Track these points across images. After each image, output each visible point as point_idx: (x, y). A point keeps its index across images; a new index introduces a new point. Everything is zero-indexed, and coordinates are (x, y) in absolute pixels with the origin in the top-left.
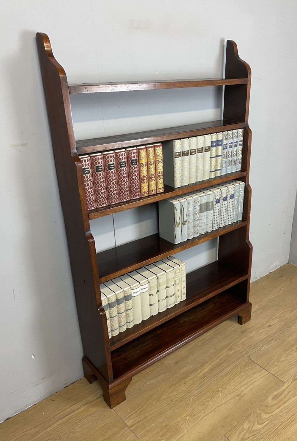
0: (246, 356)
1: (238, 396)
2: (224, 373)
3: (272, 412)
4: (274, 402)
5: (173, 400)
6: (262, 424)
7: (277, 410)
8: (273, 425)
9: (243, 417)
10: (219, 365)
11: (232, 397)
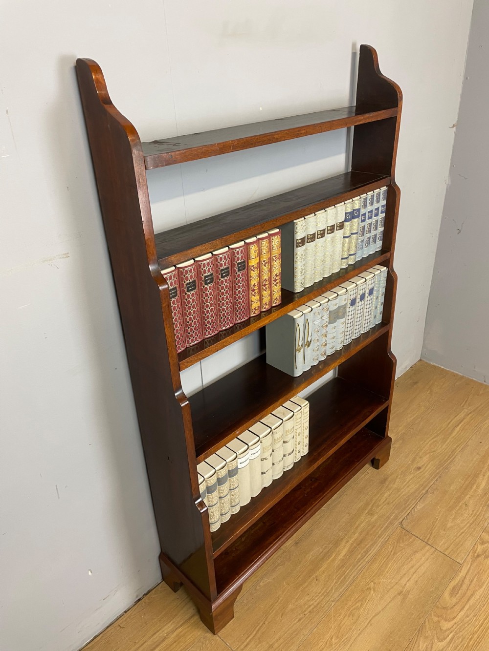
0: (397, 523)
1: (399, 594)
2: (370, 556)
3: (455, 618)
4: (454, 600)
5: (305, 611)
6: (445, 639)
7: (460, 613)
8: (460, 640)
9: (415, 630)
10: (361, 542)
11: (391, 598)
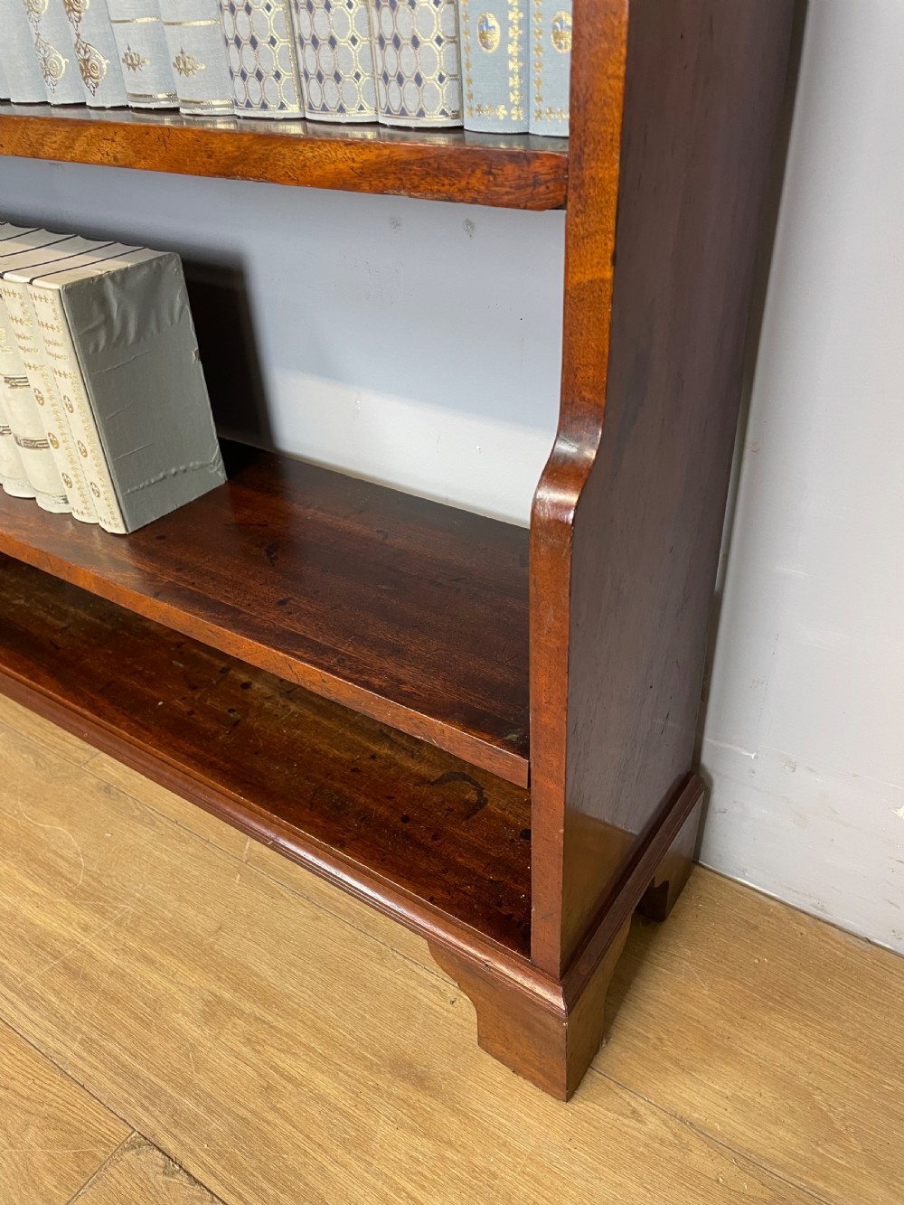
0: (151, 1124)
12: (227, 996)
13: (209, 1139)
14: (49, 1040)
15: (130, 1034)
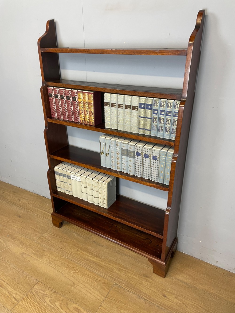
0: (116, 282)
1: (73, 283)
2: (93, 270)
3: (62, 309)
4: (72, 309)
6: (51, 303)
8: (50, 310)
9: (55, 290)
10: (100, 266)
11: (71, 280)
12: (120, 268)
13: (123, 284)
14: (100, 274)
15: (110, 273)
